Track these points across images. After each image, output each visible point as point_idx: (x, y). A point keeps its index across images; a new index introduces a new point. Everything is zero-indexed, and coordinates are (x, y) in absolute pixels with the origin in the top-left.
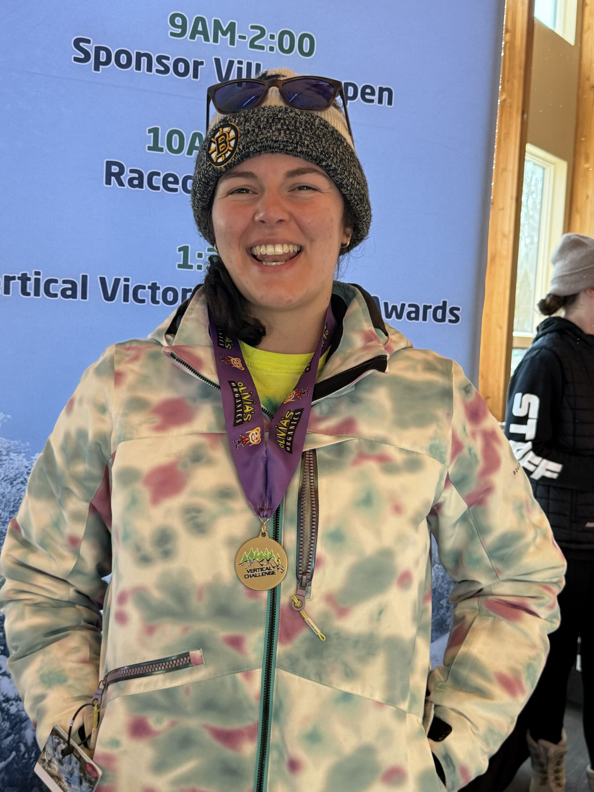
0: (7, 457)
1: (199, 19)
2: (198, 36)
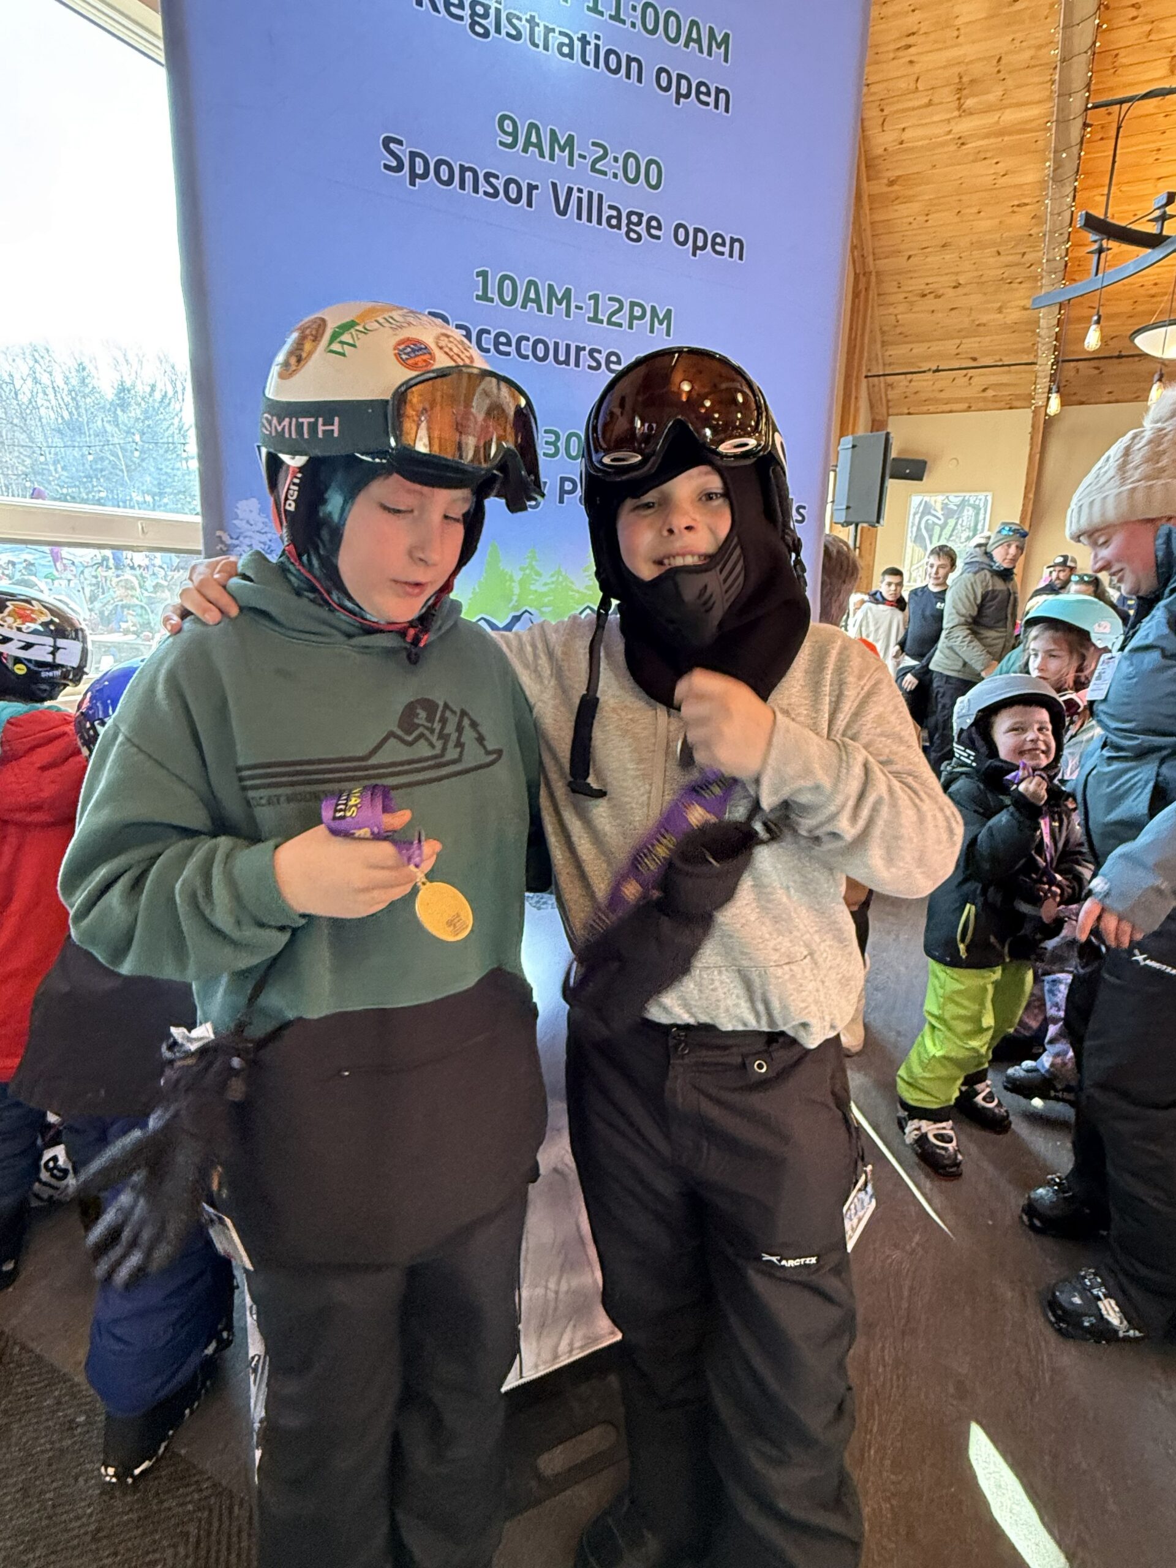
1: (532, 126)
2: (531, 149)
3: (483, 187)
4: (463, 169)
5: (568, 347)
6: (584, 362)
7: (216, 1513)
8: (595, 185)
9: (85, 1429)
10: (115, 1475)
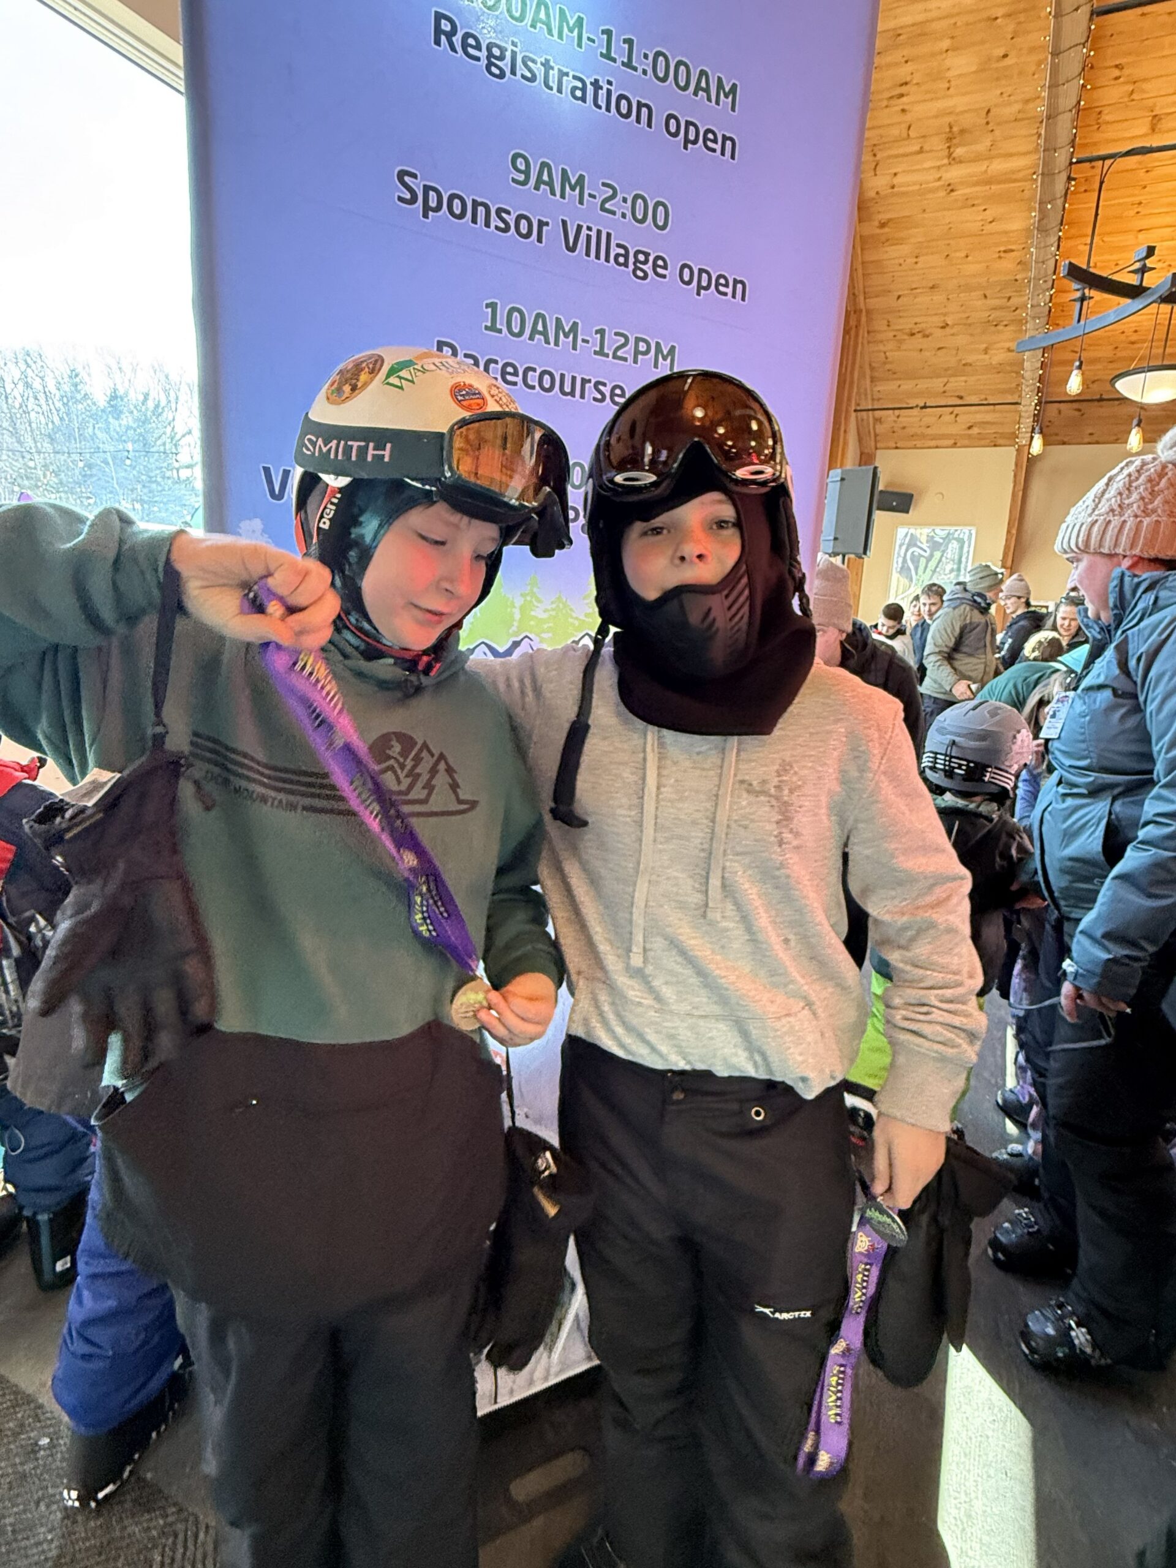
1: (544, 165)
2: (542, 186)
3: (495, 221)
4: (475, 204)
5: (574, 378)
6: (590, 393)
7: (181, 1537)
8: (603, 223)
9: (48, 1452)
10: (78, 1499)
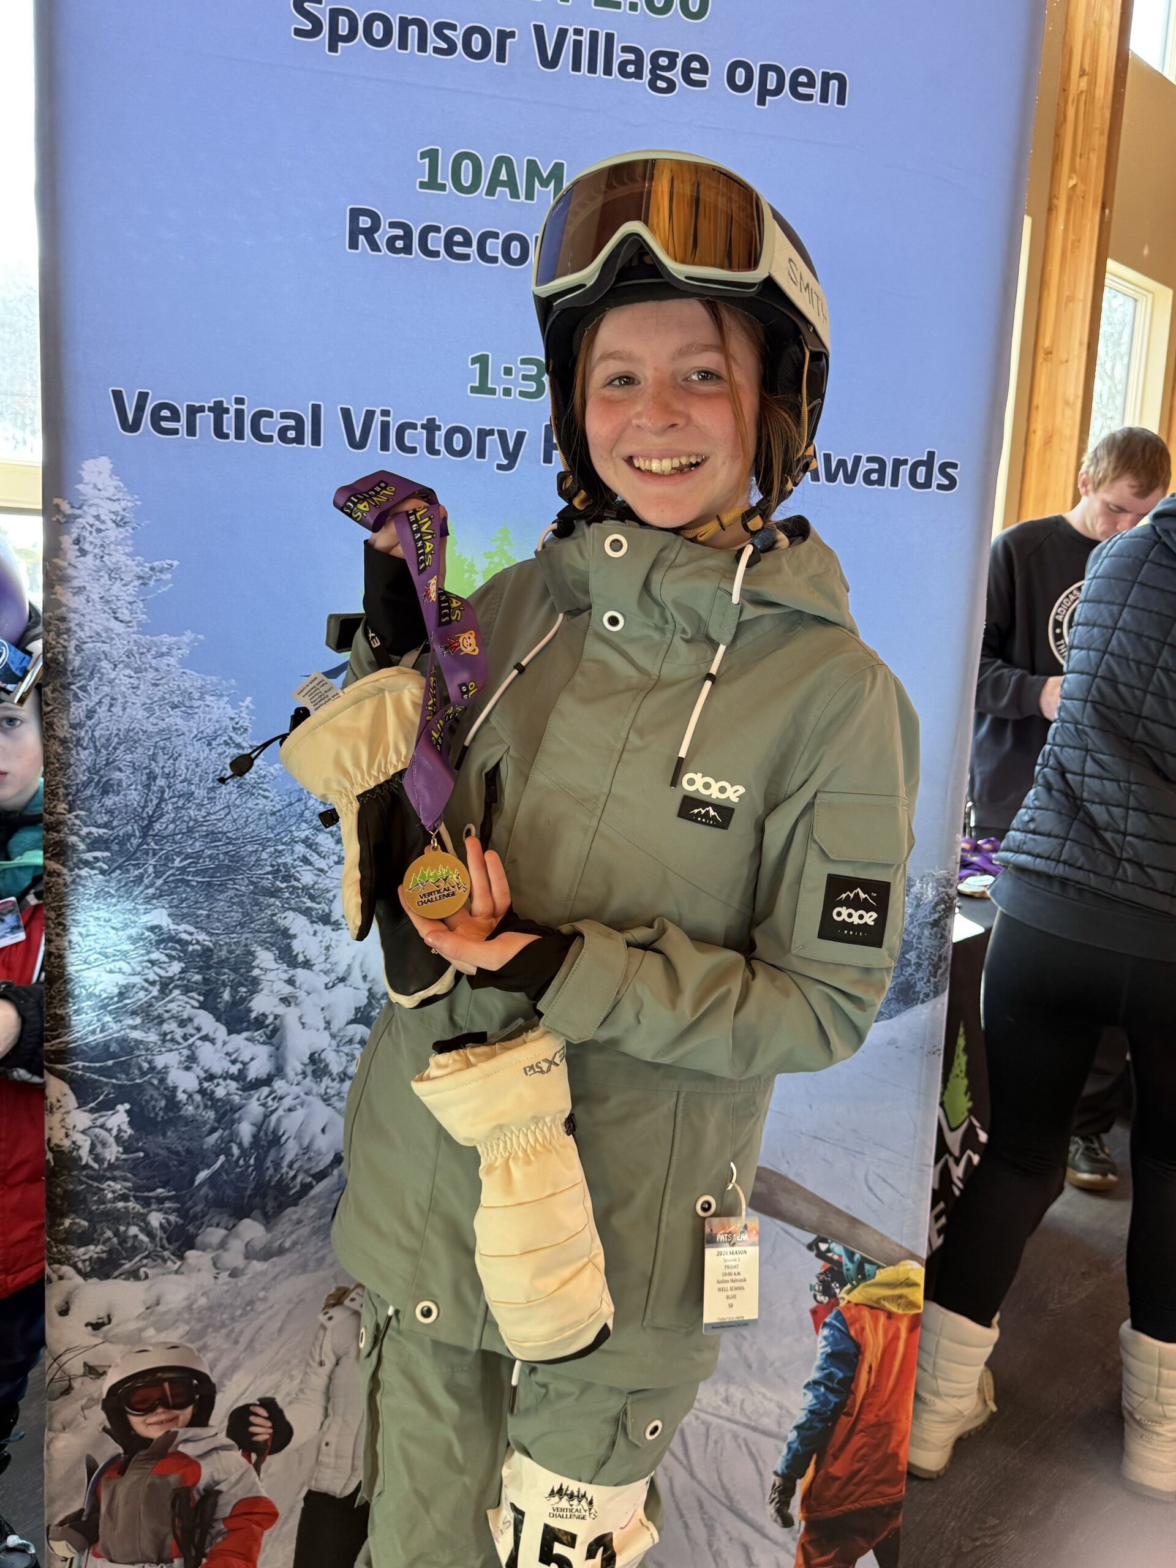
0: (200, 702)
8: (604, 21)
